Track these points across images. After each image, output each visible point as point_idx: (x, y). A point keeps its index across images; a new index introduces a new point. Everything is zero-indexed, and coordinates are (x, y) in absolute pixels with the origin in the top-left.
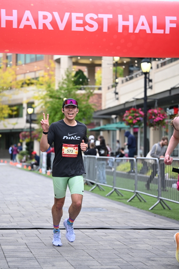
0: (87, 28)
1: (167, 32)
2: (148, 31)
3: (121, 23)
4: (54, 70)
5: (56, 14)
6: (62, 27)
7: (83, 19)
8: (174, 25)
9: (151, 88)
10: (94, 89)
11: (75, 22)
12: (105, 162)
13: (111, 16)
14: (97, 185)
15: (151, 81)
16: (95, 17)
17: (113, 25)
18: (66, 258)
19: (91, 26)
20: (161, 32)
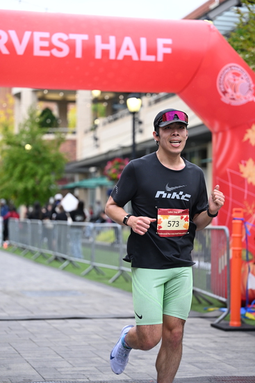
0: (55, 52)
1: (160, 59)
2: (135, 58)
3: (99, 46)
4: (12, 107)
5: (13, 34)
6: (20, 50)
7: (49, 40)
8: (169, 51)
9: (141, 131)
10: (66, 133)
11: (38, 44)
12: (80, 231)
13: (85, 37)
14: (71, 262)
15: (140, 123)
16: (65, 37)
17: (89, 49)
18: (26, 358)
19: (60, 50)
20: (152, 58)
